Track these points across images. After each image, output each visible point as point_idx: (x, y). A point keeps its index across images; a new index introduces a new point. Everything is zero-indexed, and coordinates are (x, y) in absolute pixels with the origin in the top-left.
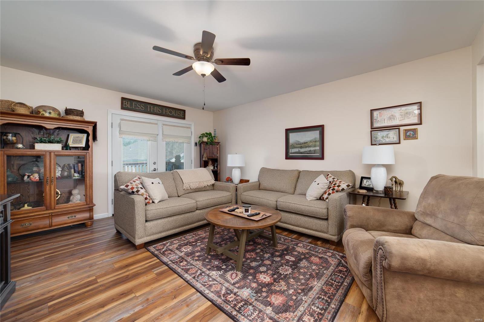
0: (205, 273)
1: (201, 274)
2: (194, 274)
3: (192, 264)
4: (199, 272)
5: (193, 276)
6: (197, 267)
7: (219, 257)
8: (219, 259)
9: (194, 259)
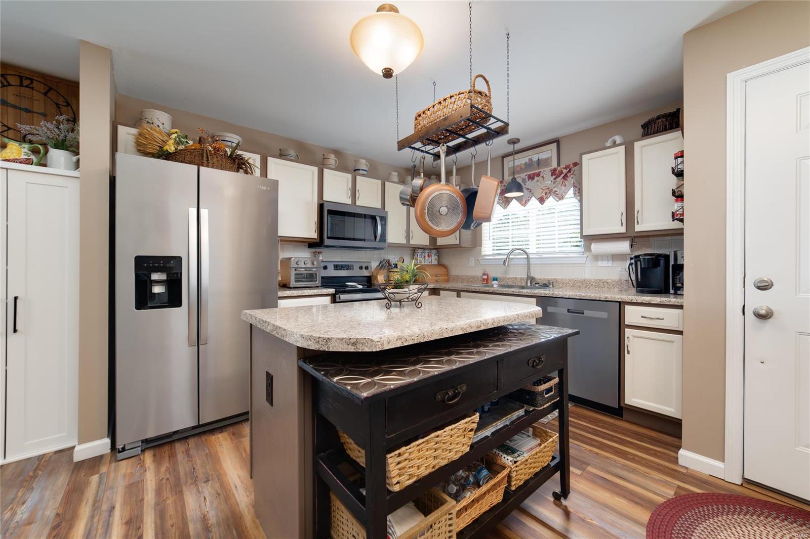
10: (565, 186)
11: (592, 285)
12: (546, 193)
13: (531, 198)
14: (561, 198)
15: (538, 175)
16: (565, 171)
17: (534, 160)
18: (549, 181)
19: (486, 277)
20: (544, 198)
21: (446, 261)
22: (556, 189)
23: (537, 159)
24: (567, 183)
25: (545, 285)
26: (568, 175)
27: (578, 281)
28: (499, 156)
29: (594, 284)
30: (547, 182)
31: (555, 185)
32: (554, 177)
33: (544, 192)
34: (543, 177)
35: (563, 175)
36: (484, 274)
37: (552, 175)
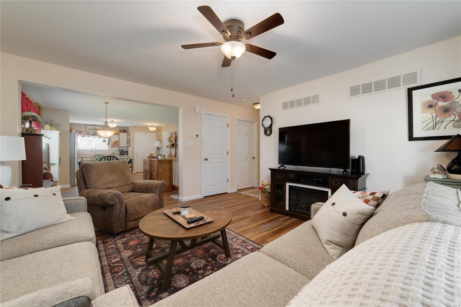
0: (230, 239)
1: (232, 239)
2: (238, 239)
3: (242, 246)
4: (234, 240)
5: (238, 238)
6: (236, 244)
7: (217, 250)
8: (218, 249)
9: (242, 250)
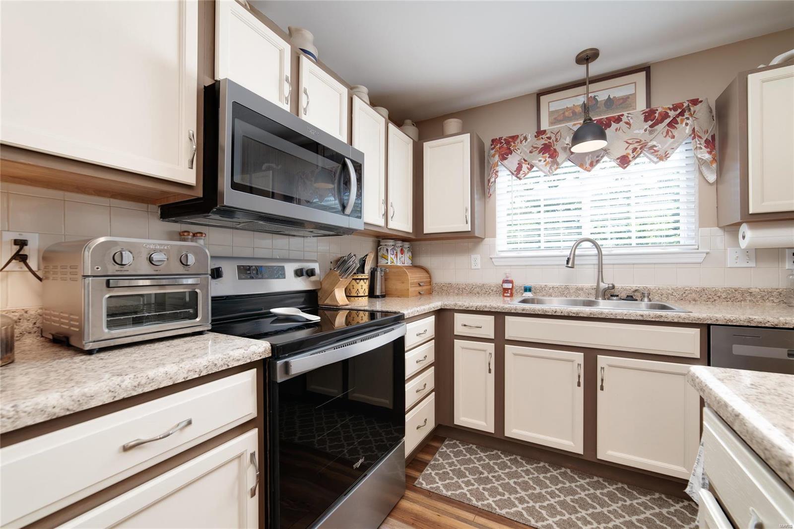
10: (673, 137)
11: (719, 297)
12: (634, 150)
13: (602, 157)
14: (664, 157)
15: (618, 120)
16: (672, 114)
17: (599, 100)
18: (640, 129)
19: (509, 286)
20: (630, 157)
21: (426, 261)
22: (654, 143)
23: (607, 97)
24: (675, 132)
25: (629, 298)
26: (679, 119)
27: (692, 291)
28: (534, 93)
29: (724, 295)
30: (637, 132)
31: (653, 136)
32: (650, 123)
33: (631, 147)
34: (627, 123)
35: (668, 121)
36: (505, 281)
37: (646, 120)
